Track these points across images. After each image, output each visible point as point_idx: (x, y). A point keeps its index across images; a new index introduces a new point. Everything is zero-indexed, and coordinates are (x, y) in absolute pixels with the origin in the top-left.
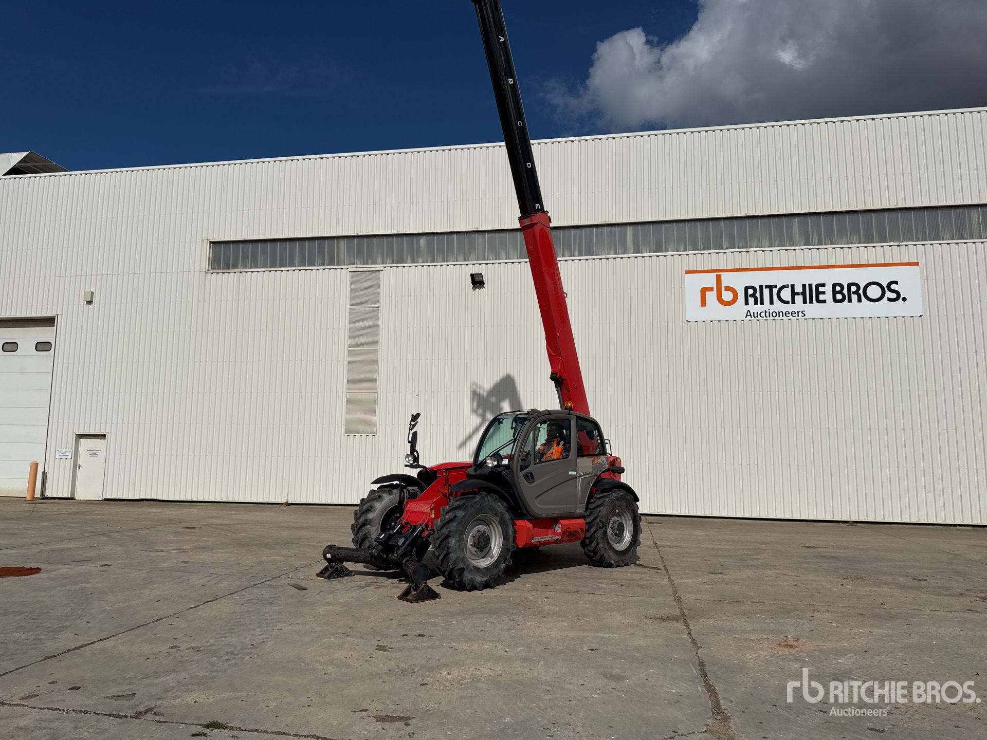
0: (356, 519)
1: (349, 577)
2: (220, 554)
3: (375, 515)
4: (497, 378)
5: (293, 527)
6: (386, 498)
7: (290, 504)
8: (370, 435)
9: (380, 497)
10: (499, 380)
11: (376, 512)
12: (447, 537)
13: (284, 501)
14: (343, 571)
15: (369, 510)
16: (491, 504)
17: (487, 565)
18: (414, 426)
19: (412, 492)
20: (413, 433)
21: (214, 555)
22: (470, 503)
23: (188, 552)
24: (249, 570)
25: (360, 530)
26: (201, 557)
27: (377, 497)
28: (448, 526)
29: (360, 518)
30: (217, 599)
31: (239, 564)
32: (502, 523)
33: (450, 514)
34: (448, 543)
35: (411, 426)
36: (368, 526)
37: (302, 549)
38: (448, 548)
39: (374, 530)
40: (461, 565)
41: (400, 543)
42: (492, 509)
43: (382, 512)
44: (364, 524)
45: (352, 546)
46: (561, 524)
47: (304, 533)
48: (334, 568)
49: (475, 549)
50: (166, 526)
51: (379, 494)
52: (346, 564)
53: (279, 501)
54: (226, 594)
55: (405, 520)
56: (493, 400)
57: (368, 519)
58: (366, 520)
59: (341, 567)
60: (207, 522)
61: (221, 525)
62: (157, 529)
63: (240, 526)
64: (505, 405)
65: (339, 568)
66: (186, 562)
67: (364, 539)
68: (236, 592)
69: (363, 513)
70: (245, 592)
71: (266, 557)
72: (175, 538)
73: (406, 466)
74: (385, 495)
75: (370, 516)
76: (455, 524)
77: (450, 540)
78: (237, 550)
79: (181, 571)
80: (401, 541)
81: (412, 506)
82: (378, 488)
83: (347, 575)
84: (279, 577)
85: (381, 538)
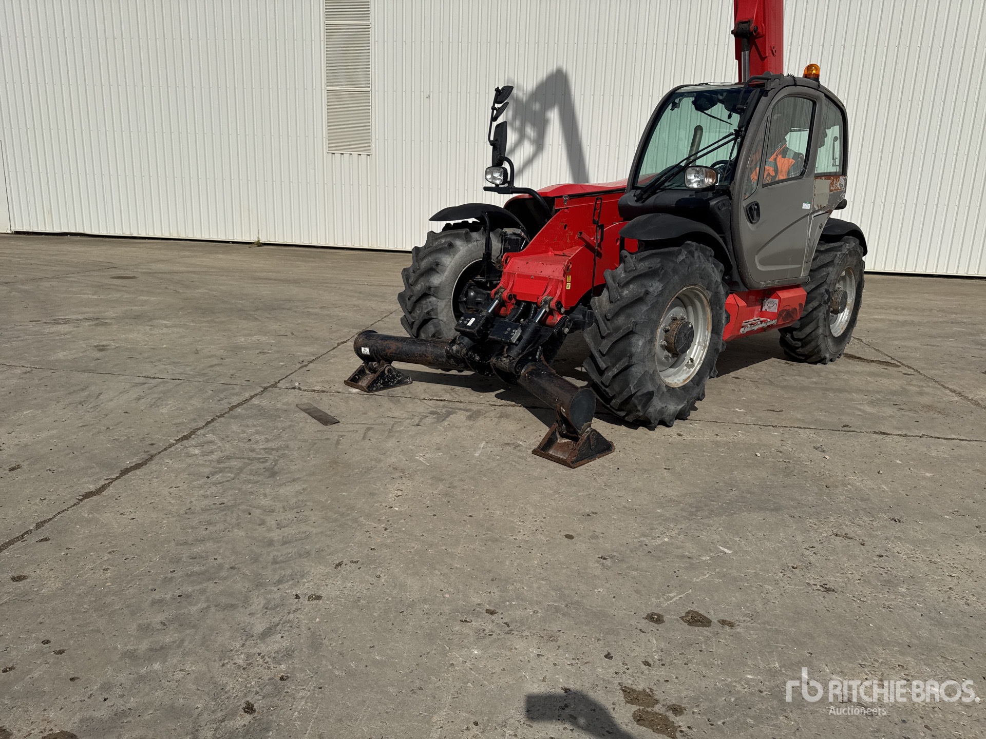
0: (409, 284)
1: (405, 387)
2: (165, 330)
3: (444, 278)
4: (542, 74)
5: (275, 280)
6: (461, 248)
7: (262, 244)
8: (364, 155)
9: (451, 245)
10: (545, 78)
11: (446, 273)
12: (631, 333)
13: (253, 239)
14: (393, 377)
15: (433, 269)
16: (704, 266)
17: (685, 381)
18: (500, 111)
19: (514, 237)
20: (498, 126)
21: (156, 331)
22: (671, 265)
23: (110, 324)
24: (218, 368)
25: (418, 305)
26: (131, 336)
27: (446, 245)
28: (629, 311)
29: (416, 282)
30: (151, 458)
31: (197, 352)
32: (715, 304)
33: (631, 286)
34: (630, 345)
35: (495, 112)
36: (433, 299)
37: (300, 322)
38: (631, 356)
39: (443, 306)
40: (650, 387)
41: (514, 339)
42: (704, 276)
43: (455, 273)
44: (425, 295)
45: (403, 333)
46: (779, 298)
47: (294, 291)
48: (378, 373)
49: (666, 353)
50: (88, 274)
51: (448, 239)
52: (396, 365)
53: (247, 240)
54: (172, 441)
55: (508, 290)
56: (537, 106)
57: (432, 285)
58: (430, 288)
59: (390, 371)
60: (150, 269)
61: (169, 273)
62: (71, 279)
63: (197, 276)
64: (552, 115)
65: (386, 372)
66: (101, 348)
67: (425, 322)
68: (194, 432)
69: (422, 275)
70: (213, 432)
71: (245, 336)
72: (95, 297)
73: (486, 189)
74: (458, 243)
75: (436, 280)
76: (644, 308)
77: (634, 339)
78: (193, 321)
79: (89, 371)
80: (517, 334)
81: (518, 265)
82: (444, 229)
83: (400, 383)
84: (274, 385)
85: (469, 324)
